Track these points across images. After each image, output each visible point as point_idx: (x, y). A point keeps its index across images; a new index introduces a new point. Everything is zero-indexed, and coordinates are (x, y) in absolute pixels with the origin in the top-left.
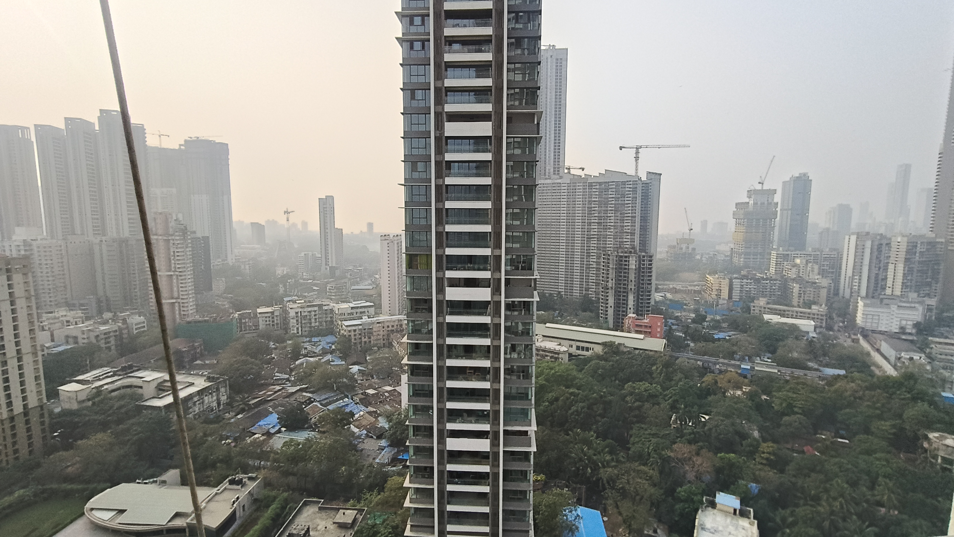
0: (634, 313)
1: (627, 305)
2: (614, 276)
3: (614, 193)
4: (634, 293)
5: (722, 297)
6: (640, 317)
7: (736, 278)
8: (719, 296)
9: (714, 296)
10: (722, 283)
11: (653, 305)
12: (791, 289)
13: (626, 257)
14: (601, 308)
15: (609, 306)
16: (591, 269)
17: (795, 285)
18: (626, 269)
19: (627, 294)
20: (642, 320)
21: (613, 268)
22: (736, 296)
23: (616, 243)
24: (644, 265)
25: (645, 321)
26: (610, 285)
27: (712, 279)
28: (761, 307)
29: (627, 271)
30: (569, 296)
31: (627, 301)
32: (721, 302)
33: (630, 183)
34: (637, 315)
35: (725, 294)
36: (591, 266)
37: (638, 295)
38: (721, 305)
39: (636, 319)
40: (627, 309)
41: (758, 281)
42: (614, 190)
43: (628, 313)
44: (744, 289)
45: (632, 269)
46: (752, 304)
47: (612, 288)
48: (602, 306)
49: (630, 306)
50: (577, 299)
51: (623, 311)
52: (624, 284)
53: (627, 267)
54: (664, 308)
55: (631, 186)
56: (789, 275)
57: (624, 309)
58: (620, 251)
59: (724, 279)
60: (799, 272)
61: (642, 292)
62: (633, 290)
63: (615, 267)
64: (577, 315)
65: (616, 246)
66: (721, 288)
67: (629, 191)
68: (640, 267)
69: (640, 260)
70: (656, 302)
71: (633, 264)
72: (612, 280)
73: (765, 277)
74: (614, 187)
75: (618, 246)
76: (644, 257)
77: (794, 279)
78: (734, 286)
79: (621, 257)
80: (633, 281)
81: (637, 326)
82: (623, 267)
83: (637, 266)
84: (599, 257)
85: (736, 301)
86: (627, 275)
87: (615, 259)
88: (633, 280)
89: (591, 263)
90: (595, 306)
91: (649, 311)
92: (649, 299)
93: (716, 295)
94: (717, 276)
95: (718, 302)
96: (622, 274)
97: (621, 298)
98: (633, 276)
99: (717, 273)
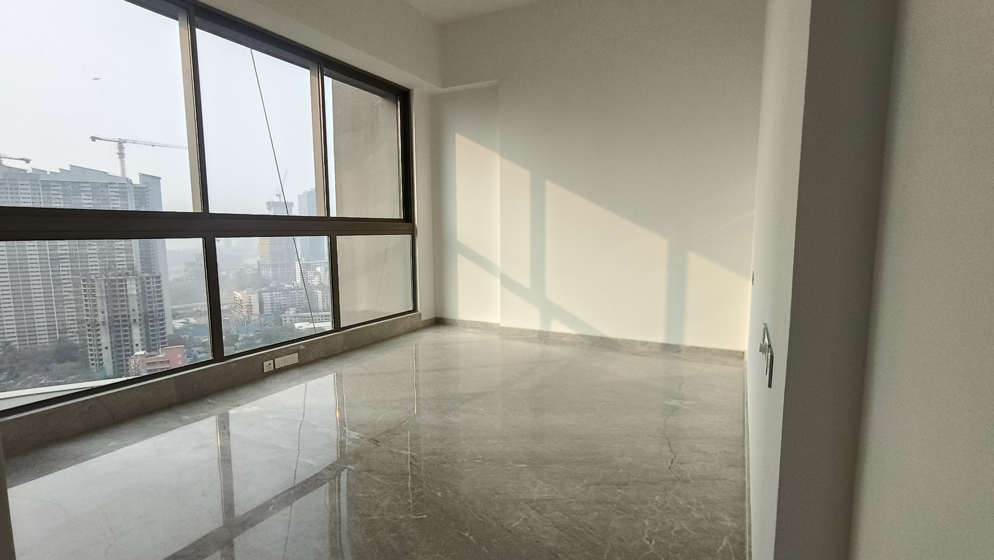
0: (143, 350)
1: (132, 341)
2: (106, 307)
3: (91, 198)
4: (140, 325)
5: (253, 313)
6: (152, 353)
7: (264, 292)
8: (250, 312)
9: (245, 313)
10: (252, 298)
11: (169, 336)
12: (315, 295)
13: (121, 281)
14: (90, 352)
15: (102, 347)
16: (65, 303)
17: (318, 291)
18: (122, 296)
19: (130, 327)
20: (156, 355)
21: (102, 297)
22: (267, 309)
23: (103, 263)
24: (149, 288)
25: (161, 356)
26: (100, 319)
27: (240, 295)
28: (291, 317)
29: (125, 298)
30: (28, 346)
31: (131, 337)
32: (253, 318)
33: (115, 186)
34: (148, 351)
35: (256, 309)
36: (64, 298)
37: (147, 327)
38: (253, 321)
39: (147, 357)
40: (132, 346)
41: (286, 291)
42: (90, 194)
43: (135, 351)
44: (274, 301)
45: (132, 295)
46: (283, 315)
47: (104, 323)
48: (91, 350)
49: (136, 342)
50: (46, 347)
51: (126, 351)
52: (123, 316)
53: (125, 293)
54: (187, 336)
55: (117, 190)
56: (313, 283)
57: (128, 348)
58: (110, 273)
59: (253, 293)
60: (321, 280)
61: (151, 321)
62: (137, 321)
63: (104, 295)
64: (47, 370)
65: (103, 267)
66: (252, 304)
67: (115, 196)
68: (144, 291)
69: (143, 283)
70: (175, 330)
71: (132, 288)
72: (103, 312)
73: (292, 287)
74: (90, 189)
75: (107, 267)
76: (148, 278)
77: (317, 287)
78: (264, 300)
79: (113, 281)
80: (136, 310)
81: (149, 364)
82: (118, 293)
83: (140, 291)
84: (76, 285)
85: (267, 315)
86: (126, 303)
87: (103, 284)
88: (136, 308)
89: (64, 294)
90: (81, 352)
91: (165, 343)
92: (164, 329)
93: (247, 311)
94: (245, 291)
95: (249, 319)
96: (118, 304)
97: (122, 333)
98: (136, 303)
99: (245, 289)
